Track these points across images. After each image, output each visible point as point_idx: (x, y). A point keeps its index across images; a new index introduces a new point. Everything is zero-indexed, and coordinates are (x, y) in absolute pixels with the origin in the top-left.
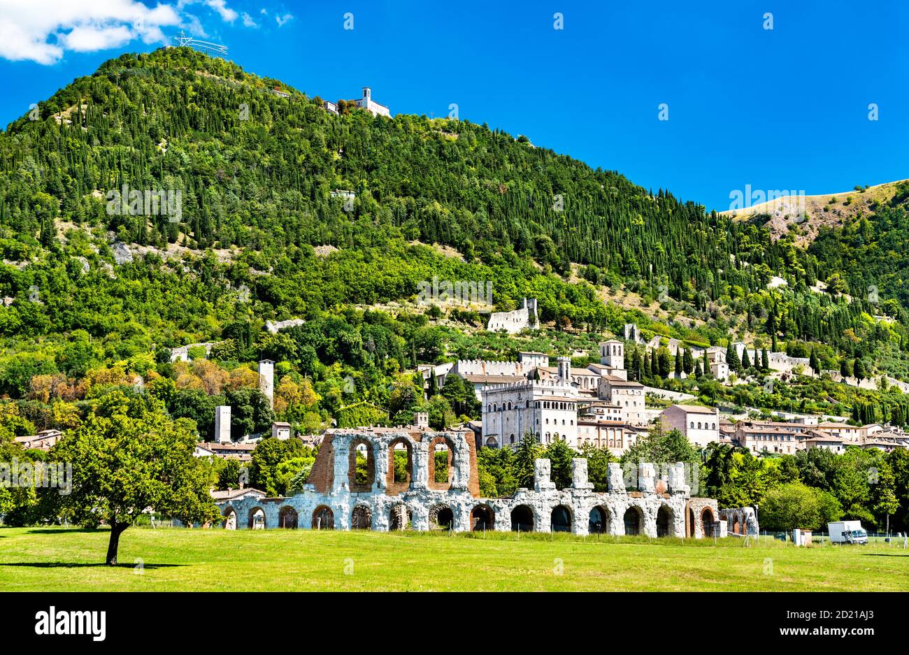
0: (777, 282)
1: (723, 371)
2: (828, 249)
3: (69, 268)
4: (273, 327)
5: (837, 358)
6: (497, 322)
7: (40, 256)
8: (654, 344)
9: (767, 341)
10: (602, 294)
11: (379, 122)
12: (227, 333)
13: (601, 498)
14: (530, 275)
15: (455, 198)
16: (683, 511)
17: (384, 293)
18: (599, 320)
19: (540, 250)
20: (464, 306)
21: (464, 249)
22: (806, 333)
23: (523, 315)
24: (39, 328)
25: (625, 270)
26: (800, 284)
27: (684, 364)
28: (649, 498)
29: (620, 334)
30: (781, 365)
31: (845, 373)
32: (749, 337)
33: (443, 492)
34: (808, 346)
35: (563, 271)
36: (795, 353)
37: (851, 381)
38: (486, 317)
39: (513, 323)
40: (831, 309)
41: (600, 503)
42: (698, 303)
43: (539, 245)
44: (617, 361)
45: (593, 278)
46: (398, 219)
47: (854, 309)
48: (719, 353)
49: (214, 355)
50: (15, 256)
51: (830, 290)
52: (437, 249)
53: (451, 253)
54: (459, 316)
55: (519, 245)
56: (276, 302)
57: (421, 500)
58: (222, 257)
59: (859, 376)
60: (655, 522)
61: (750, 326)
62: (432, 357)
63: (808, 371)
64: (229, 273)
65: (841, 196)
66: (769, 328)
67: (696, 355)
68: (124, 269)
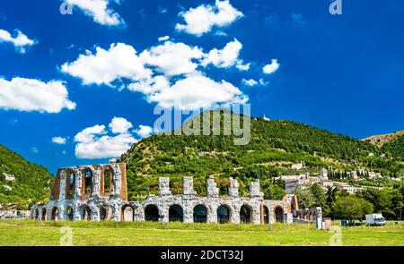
0: (371, 154)
1: (356, 177)
2: (386, 147)
3: (188, 158)
4: (235, 169)
5: (389, 172)
6: (294, 166)
7: (181, 155)
8: (337, 170)
9: (368, 169)
10: (323, 159)
11: (266, 122)
12: (224, 171)
13: (201, 200)
14: (303, 155)
15: (284, 137)
16: (258, 207)
17: (265, 161)
18: (322, 165)
19: (306, 149)
20: (285, 163)
21: (286, 149)
22: (379, 166)
23: (301, 165)
24: (179, 172)
25: (329, 153)
26: (378, 154)
27: (345, 175)
28: (234, 200)
29: (327, 168)
30: (372, 175)
31: (391, 176)
32: (363, 168)
33: (107, 197)
34: (380, 170)
35: (312, 154)
36: (376, 172)
37: (393, 179)
38: (291, 165)
39: (298, 166)
40: (387, 160)
41: (201, 203)
42: (348, 160)
43: (305, 147)
44: (325, 175)
45: (320, 155)
46: (269, 143)
47: (393, 160)
48: (355, 172)
49: (220, 176)
50: (175, 155)
51: (386, 156)
52: (279, 150)
53: (283, 150)
54: (283, 165)
55: (300, 148)
56: (237, 163)
57: (95, 203)
58: (225, 153)
59: (395, 177)
60: (238, 214)
61: (364, 165)
62: (276, 176)
63: (380, 176)
64: (226, 157)
65: (389, 135)
66: (369, 166)
67: (348, 173)
68: (200, 158)
